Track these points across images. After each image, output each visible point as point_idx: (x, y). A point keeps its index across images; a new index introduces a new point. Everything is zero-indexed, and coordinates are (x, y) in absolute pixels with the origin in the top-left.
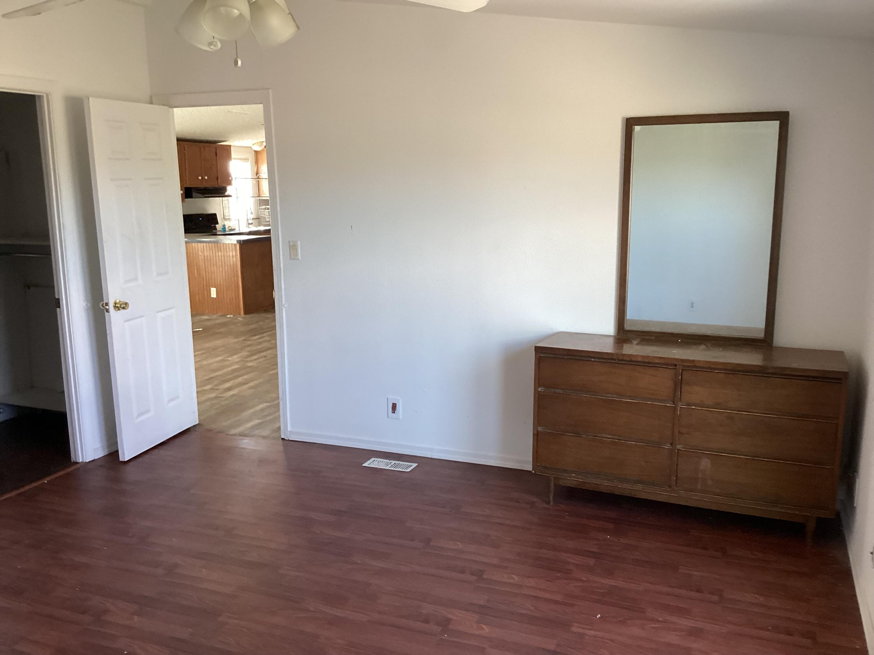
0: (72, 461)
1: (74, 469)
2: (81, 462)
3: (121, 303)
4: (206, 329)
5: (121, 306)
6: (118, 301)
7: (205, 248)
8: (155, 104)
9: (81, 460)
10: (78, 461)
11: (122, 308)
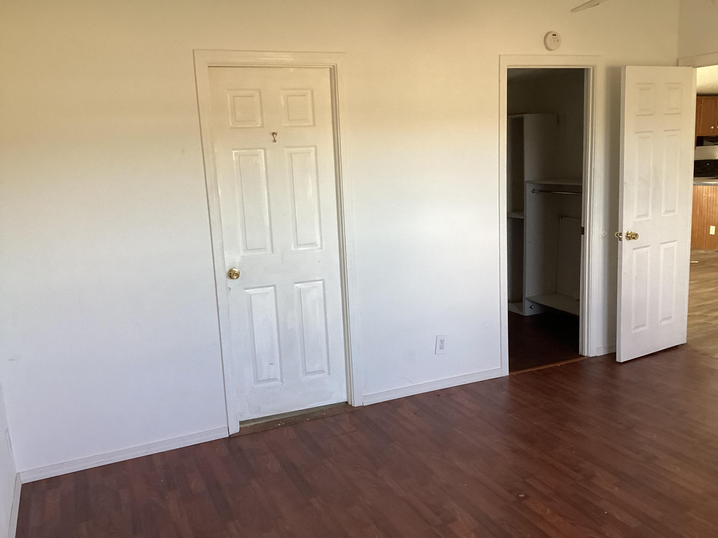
0: (580, 354)
1: (581, 361)
2: (586, 356)
3: (632, 234)
4: (702, 262)
5: (632, 236)
6: (630, 232)
7: (710, 189)
8: (682, 66)
9: (586, 355)
10: (583, 355)
11: (633, 238)
